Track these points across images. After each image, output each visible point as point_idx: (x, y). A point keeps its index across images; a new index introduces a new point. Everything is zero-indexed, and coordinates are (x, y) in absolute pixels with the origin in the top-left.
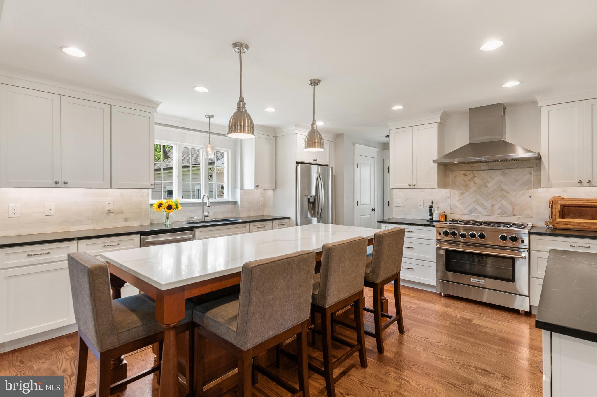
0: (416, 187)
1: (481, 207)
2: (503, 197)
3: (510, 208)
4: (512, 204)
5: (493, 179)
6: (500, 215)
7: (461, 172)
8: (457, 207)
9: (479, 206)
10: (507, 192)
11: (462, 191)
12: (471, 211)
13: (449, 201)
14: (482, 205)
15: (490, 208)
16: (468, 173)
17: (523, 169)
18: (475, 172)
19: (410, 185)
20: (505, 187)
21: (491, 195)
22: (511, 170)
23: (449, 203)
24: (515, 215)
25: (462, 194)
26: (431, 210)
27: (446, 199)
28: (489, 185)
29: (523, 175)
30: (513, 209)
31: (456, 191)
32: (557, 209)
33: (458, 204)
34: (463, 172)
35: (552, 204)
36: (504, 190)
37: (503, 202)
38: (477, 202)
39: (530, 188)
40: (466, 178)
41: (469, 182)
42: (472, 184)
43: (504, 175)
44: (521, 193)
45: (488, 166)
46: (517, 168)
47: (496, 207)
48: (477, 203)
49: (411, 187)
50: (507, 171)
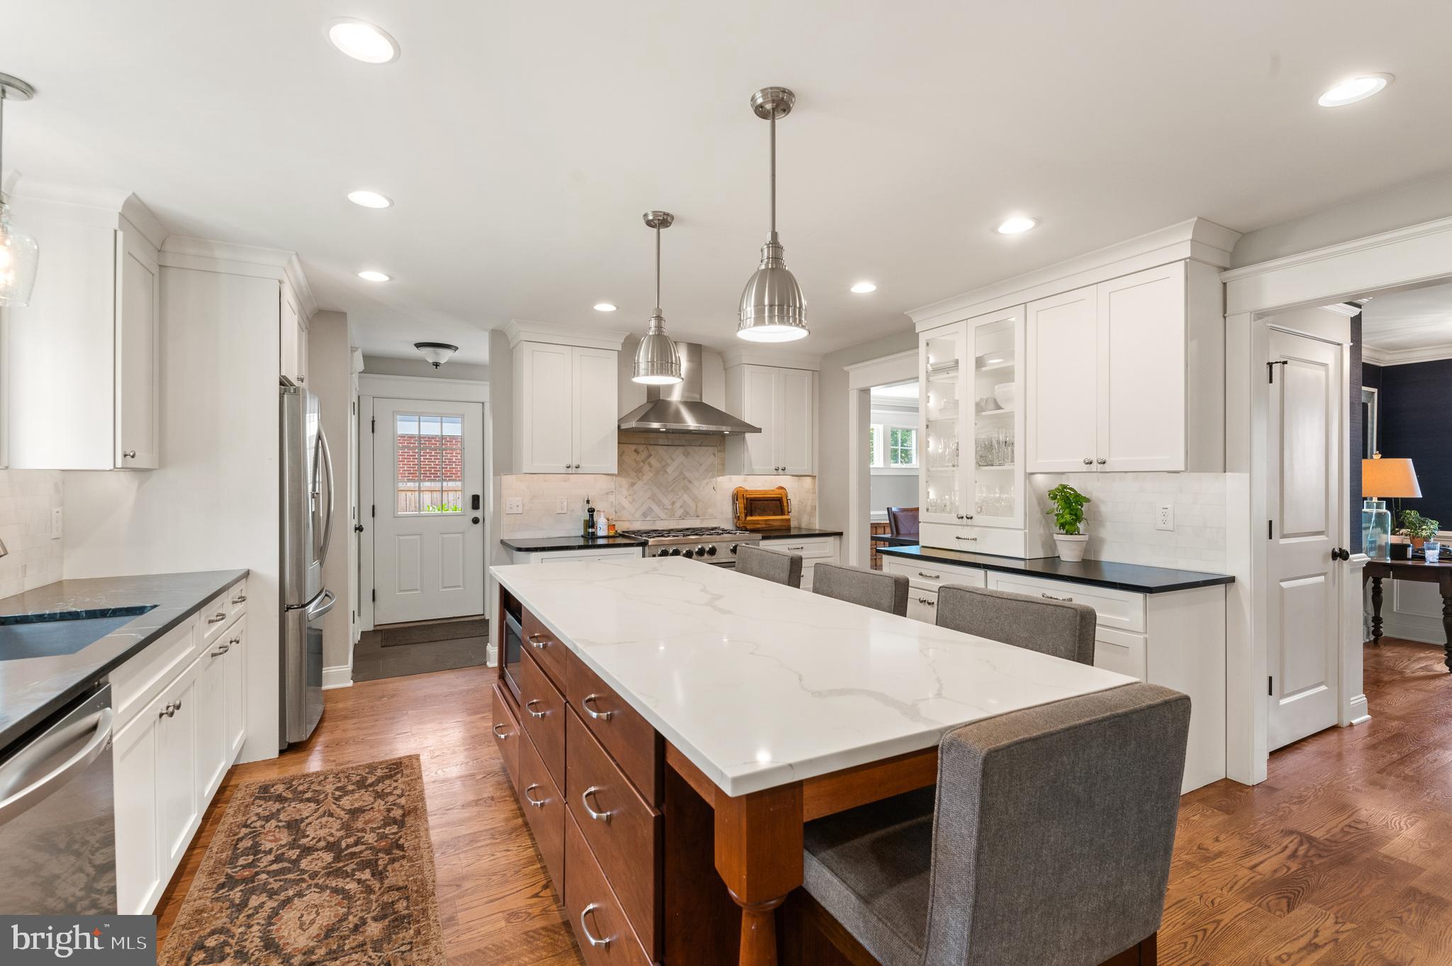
0: (579, 471)
1: (659, 506)
2: (686, 489)
3: (692, 504)
4: (695, 499)
5: (673, 460)
6: (682, 518)
7: (631, 446)
8: (624, 508)
9: (657, 504)
10: (690, 482)
11: (631, 481)
12: (644, 515)
13: (612, 498)
14: (659, 503)
15: (670, 507)
16: (641, 448)
17: (706, 448)
18: (651, 448)
19: (568, 467)
20: (687, 474)
21: (671, 486)
22: (694, 448)
23: (612, 502)
24: (698, 516)
25: (633, 485)
26: (592, 516)
27: (607, 494)
28: (670, 470)
29: (706, 456)
30: (697, 506)
31: (623, 479)
32: (741, 505)
33: (626, 503)
34: (633, 447)
35: (735, 497)
36: (686, 477)
37: (685, 497)
38: (653, 498)
39: (713, 476)
40: (639, 458)
41: (642, 463)
42: (646, 468)
43: (686, 455)
44: (706, 481)
45: (668, 439)
46: (700, 446)
47: (678, 505)
48: (653, 500)
49: (570, 471)
50: (690, 449)
